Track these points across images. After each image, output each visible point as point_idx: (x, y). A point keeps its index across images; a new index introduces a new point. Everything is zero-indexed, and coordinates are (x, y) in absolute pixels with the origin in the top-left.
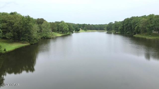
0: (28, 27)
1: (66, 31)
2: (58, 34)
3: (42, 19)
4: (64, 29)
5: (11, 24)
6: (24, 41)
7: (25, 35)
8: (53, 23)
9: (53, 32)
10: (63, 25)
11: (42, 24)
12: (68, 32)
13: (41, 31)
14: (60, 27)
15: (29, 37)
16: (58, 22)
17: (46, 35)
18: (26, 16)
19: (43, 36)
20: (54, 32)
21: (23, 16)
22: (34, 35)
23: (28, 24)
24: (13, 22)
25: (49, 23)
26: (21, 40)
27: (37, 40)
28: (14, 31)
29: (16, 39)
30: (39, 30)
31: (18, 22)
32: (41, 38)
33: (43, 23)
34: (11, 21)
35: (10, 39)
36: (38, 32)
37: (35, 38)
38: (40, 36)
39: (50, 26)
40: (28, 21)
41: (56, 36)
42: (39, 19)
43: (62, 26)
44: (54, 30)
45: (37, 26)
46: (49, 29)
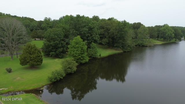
0: (123, 33)
1: (170, 38)
2: (158, 41)
3: (139, 23)
4: (167, 35)
5: (108, 30)
6: (118, 48)
7: (119, 41)
8: (152, 27)
9: (151, 39)
10: (167, 30)
11: (139, 30)
12: (172, 38)
13: (136, 38)
14: (161, 32)
15: (123, 44)
16: (159, 26)
17: (141, 42)
18: (122, 21)
19: (139, 43)
20: (153, 38)
21: (120, 22)
22: (128, 41)
23: (123, 29)
24: (110, 28)
25: (147, 27)
26: (114, 47)
27: (131, 48)
28: (109, 37)
29: (110, 45)
30: (134, 36)
31: (114, 28)
32: (136, 46)
33: (139, 27)
34: (107, 27)
35: (105, 44)
36: (133, 38)
37: (129, 46)
38: (134, 43)
39: (148, 32)
40: (124, 26)
41: (155, 44)
42: (136, 23)
43: (165, 31)
44: (152, 36)
45: (133, 32)
46: (147, 35)
